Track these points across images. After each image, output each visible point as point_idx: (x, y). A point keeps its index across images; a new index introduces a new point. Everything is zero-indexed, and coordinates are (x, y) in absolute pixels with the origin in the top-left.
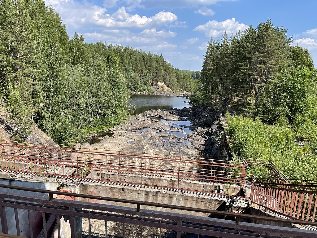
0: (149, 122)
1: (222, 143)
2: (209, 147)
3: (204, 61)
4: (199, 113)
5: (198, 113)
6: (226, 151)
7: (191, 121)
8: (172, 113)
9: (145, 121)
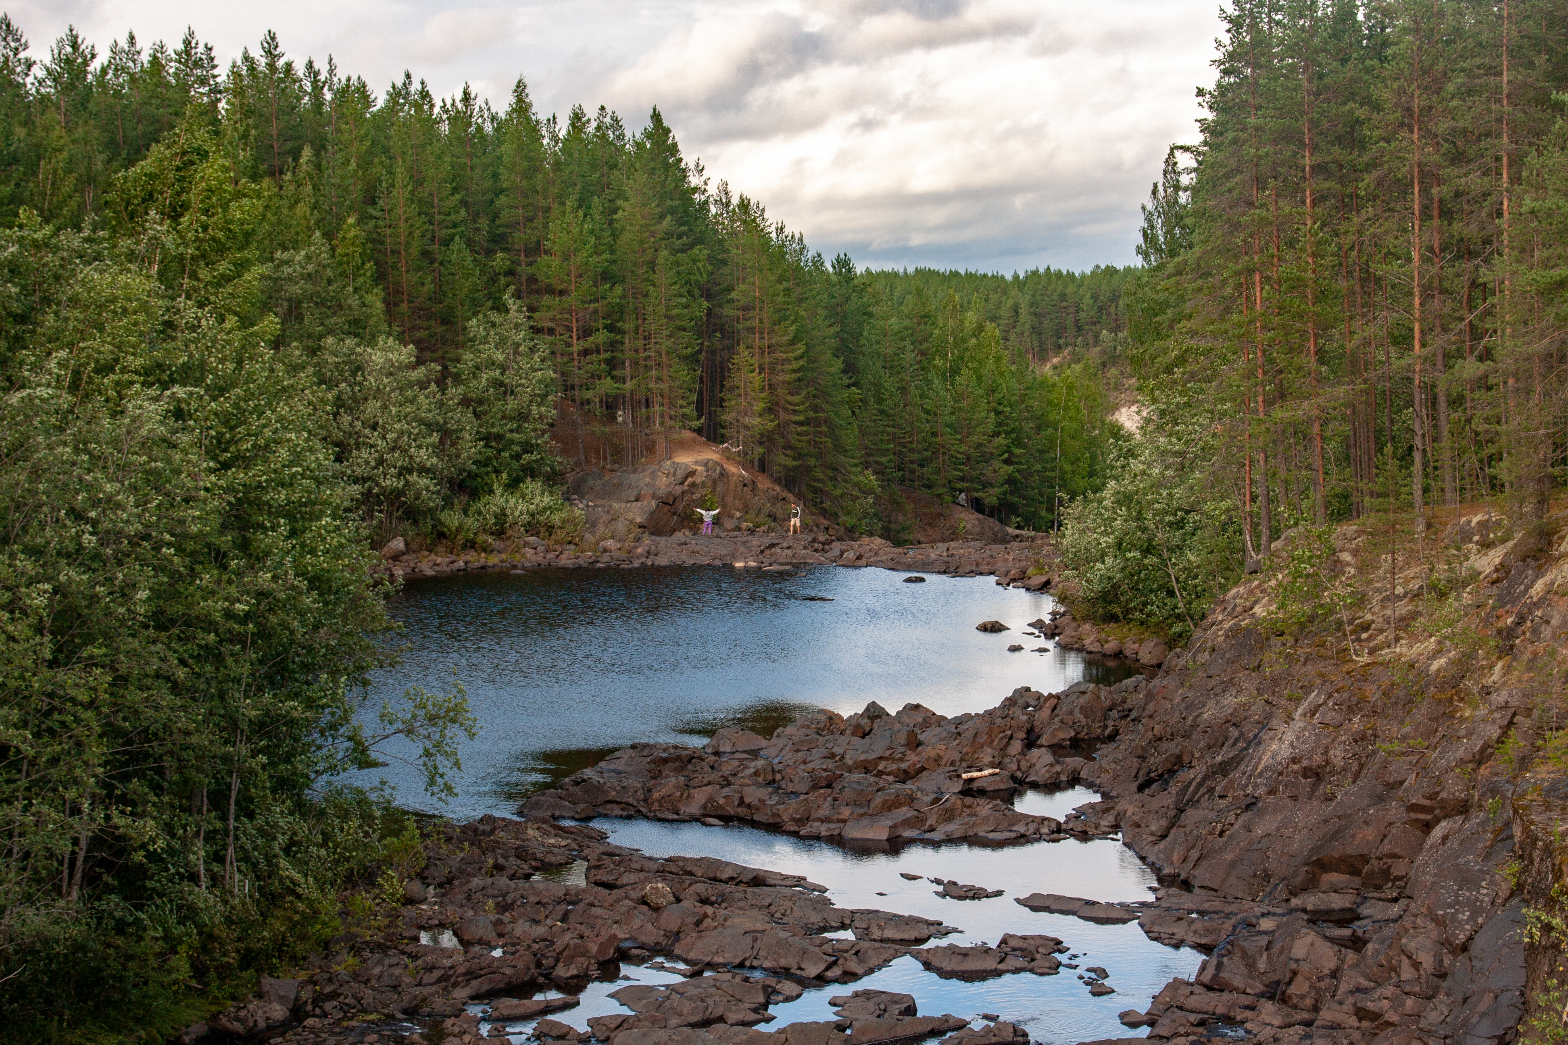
8: (894, 767)
9: (604, 892)
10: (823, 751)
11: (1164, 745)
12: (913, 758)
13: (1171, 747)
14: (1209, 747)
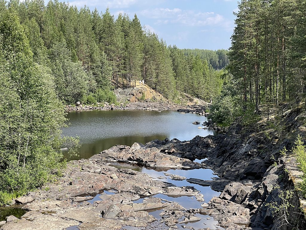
1: (292, 220)
3: (236, 26)
4: (232, 148)
7: (214, 169)
8: (168, 151)
9: (103, 175)
12: (172, 150)
13: (223, 149)
14: (230, 149)
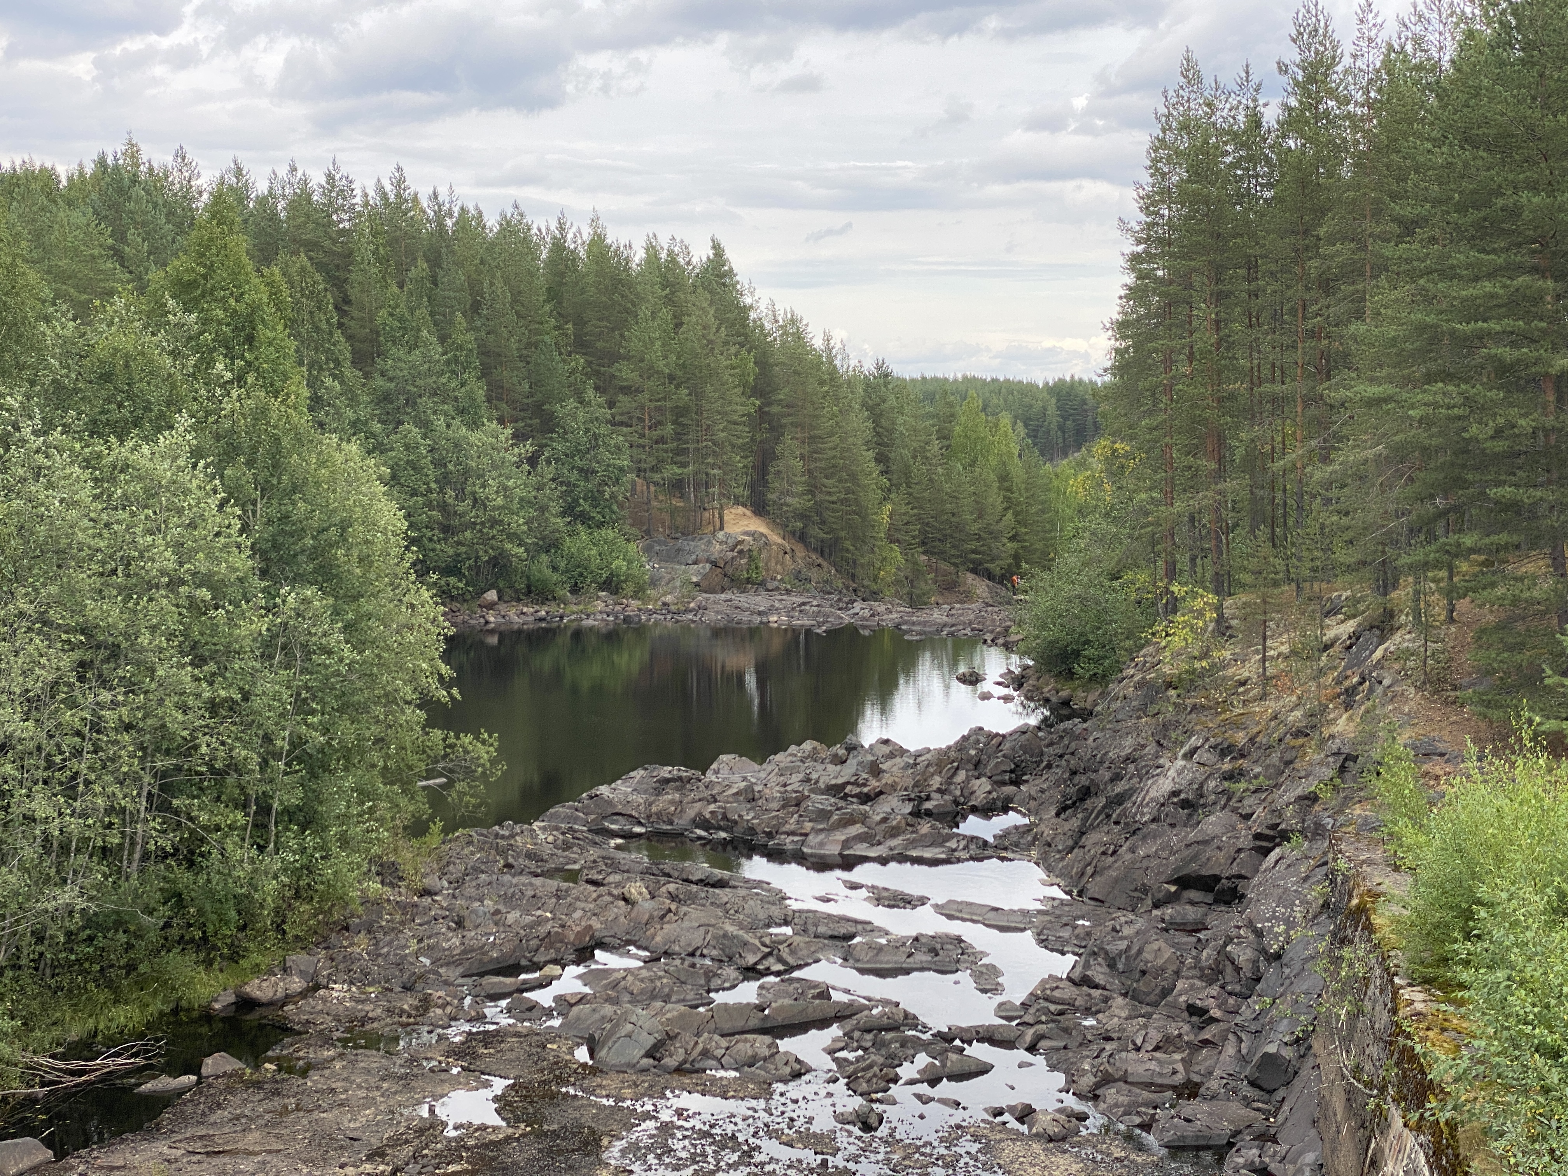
0: (636, 889)
2: (1244, 1112)
4: (1116, 778)
5: (1105, 775)
6: (1410, 1139)
8: (858, 790)
9: (591, 888)
10: (801, 776)
11: (1077, 779)
12: (874, 784)
13: (1083, 780)
14: (1112, 780)
